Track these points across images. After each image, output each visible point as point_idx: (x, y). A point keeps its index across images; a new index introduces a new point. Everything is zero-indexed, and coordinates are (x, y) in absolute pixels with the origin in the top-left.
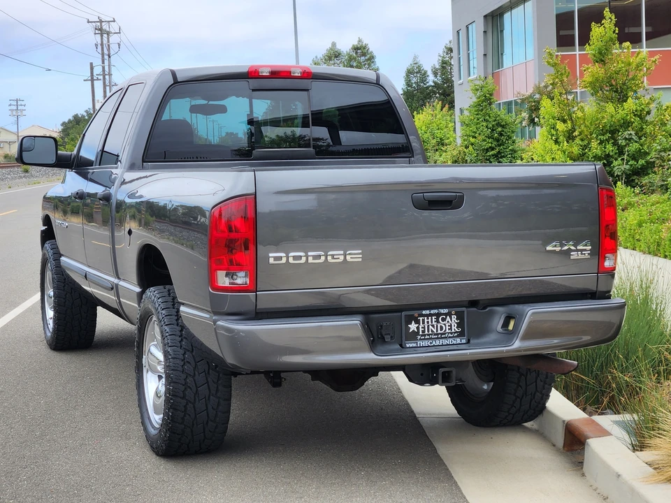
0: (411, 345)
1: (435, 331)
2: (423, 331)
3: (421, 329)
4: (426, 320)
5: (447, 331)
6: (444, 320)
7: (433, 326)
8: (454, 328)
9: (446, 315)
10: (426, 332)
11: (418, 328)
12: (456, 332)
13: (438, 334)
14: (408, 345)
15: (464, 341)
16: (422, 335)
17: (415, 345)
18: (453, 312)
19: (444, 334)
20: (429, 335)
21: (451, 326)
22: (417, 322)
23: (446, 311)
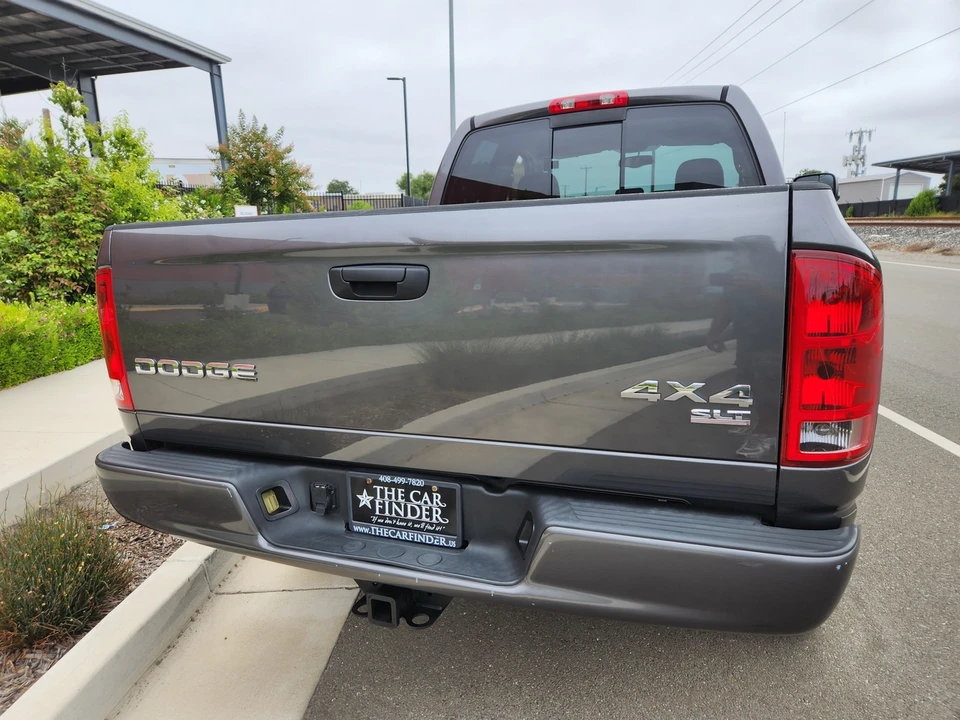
0: (361, 530)
1: (402, 513)
2: (382, 511)
3: (378, 506)
4: (386, 493)
5: (424, 518)
6: (418, 498)
7: (399, 505)
8: (437, 516)
9: (423, 489)
10: (387, 513)
11: (373, 503)
12: (440, 524)
13: (408, 521)
14: (356, 529)
15: (453, 544)
16: (380, 517)
17: (367, 530)
18: (435, 488)
19: (420, 523)
20: (391, 519)
21: (430, 510)
22: (372, 492)
23: (420, 483)
